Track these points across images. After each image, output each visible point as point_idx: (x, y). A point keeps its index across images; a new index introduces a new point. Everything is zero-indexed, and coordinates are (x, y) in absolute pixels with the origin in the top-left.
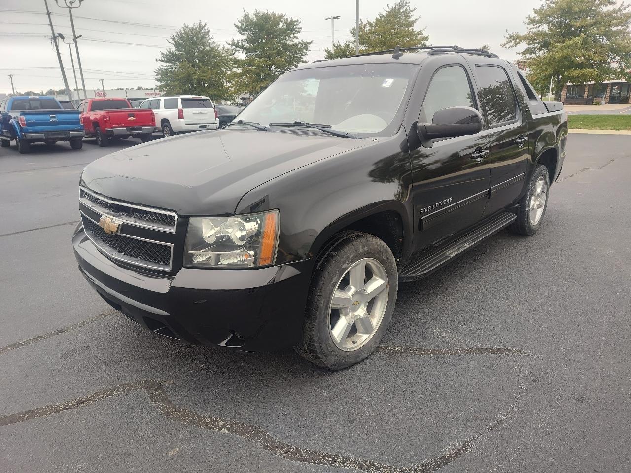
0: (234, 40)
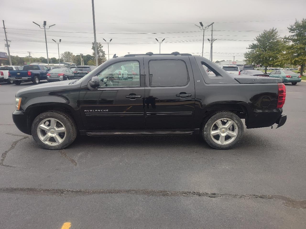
0: (286, 36)
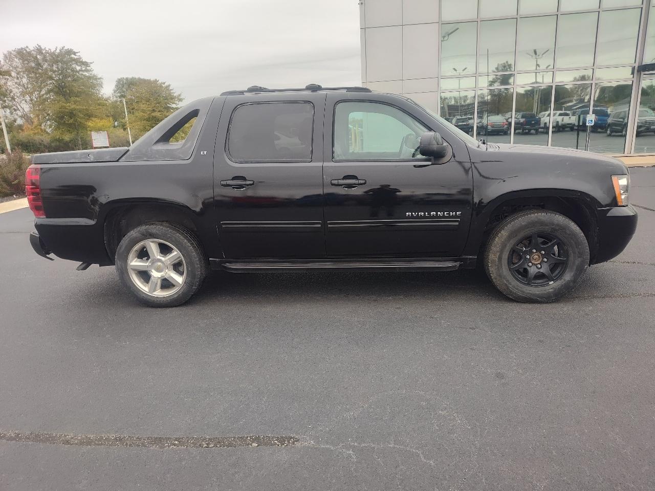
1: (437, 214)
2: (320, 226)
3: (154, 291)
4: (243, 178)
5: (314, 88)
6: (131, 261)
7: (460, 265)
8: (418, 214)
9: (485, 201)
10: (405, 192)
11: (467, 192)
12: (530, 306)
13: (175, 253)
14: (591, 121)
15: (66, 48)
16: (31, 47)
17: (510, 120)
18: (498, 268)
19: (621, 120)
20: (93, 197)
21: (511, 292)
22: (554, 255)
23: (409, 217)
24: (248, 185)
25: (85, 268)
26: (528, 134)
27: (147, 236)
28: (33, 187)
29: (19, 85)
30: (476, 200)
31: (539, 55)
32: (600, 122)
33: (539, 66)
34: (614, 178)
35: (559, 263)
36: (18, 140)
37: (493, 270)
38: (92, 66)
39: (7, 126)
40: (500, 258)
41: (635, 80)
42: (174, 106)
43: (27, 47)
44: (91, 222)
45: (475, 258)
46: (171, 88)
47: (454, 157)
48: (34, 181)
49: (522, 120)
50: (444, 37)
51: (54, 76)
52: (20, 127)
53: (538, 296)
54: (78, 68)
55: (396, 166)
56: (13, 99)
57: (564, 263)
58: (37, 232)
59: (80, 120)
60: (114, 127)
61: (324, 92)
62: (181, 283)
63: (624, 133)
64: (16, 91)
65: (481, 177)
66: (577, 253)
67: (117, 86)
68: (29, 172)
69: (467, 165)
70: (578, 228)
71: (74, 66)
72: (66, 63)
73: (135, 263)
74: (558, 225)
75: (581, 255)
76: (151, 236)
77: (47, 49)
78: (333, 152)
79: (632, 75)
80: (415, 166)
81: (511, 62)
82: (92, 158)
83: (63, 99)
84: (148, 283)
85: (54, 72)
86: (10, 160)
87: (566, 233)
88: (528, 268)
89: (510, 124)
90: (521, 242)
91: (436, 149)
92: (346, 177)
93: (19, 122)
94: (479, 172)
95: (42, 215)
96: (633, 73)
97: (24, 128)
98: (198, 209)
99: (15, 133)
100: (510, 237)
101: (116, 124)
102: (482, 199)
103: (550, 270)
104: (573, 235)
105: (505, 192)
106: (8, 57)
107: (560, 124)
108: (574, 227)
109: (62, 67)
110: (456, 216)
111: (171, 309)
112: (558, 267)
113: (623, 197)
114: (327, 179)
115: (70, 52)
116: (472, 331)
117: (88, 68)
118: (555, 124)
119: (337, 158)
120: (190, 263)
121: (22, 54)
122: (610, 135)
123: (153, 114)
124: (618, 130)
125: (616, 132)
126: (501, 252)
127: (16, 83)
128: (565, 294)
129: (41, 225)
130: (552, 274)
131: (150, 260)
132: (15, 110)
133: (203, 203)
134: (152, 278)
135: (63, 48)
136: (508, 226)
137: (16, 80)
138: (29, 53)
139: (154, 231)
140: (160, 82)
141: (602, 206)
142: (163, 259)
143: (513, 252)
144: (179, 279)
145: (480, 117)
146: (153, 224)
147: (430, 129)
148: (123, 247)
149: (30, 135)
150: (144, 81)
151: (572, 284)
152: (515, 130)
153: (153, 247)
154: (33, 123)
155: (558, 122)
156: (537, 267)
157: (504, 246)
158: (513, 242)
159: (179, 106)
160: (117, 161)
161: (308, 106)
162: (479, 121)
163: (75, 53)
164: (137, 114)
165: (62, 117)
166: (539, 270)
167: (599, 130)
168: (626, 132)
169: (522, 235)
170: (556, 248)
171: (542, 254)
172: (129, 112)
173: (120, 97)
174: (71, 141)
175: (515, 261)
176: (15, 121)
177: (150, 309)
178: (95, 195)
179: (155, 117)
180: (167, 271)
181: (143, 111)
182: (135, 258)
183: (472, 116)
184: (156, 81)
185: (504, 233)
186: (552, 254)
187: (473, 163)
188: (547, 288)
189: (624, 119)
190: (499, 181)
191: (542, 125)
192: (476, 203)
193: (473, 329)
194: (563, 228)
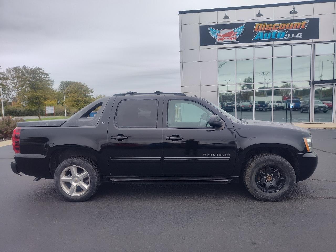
1: (218, 155)
2: (160, 159)
3: (72, 193)
4: (122, 135)
5: (158, 93)
6: (62, 177)
7: (231, 181)
8: (209, 155)
9: (243, 148)
10: (202, 142)
11: (233, 143)
12: (267, 203)
13: (85, 173)
14: (292, 106)
15: (38, 67)
16: (21, 66)
17: (252, 104)
18: (250, 183)
19: (307, 105)
20: (47, 144)
21: (258, 195)
22: (278, 176)
23: (204, 156)
24: (125, 139)
25: (37, 180)
26: (262, 111)
27: (71, 164)
28: (16, 138)
29: (12, 83)
30: (238, 147)
31: (265, 75)
32: (296, 106)
33: (265, 80)
34: (305, 139)
35: (281, 181)
36: (8, 110)
37: (248, 184)
38: (50, 76)
39: (4, 103)
40: (251, 178)
41: (311, 88)
42: (89, 95)
43: (19, 66)
44: (44, 157)
45: (238, 177)
46: (88, 86)
47: (226, 126)
48: (17, 135)
49: (258, 105)
50: (219, 66)
51: (30, 80)
52: (10, 103)
53: (272, 198)
54: (43, 76)
55: (198, 131)
56: (9, 90)
57: (283, 181)
58: (15, 161)
59: (41, 100)
60: (58, 104)
61: (164, 95)
62: (87, 189)
63: (309, 111)
64: (11, 86)
65: (240, 137)
66: (289, 175)
67: (61, 85)
68: (15, 131)
69: (233, 130)
70: (289, 163)
71: (41, 75)
72: (37, 74)
73: (64, 178)
74: (279, 161)
75: (291, 176)
76: (74, 164)
77: (29, 67)
78: (167, 124)
79: (310, 86)
80: (207, 131)
81: (252, 77)
82: (47, 125)
83: (34, 91)
84: (69, 188)
85: (31, 78)
86: (4, 121)
87: (283, 165)
88: (266, 183)
89: (253, 106)
90: (261, 169)
91: (217, 123)
92: (173, 136)
93: (10, 101)
94: (239, 134)
95: (19, 152)
96: (310, 85)
97: (12, 104)
98: (98, 150)
99: (7, 106)
100: (255, 167)
101: (59, 102)
102: (241, 147)
103: (277, 184)
104: (287, 166)
105: (252, 144)
106: (9, 70)
107: (277, 107)
108: (287, 162)
109: (35, 76)
110: (228, 156)
111: (80, 203)
112: (280, 183)
113: (310, 148)
114: (164, 136)
115: (39, 69)
116: (239, 217)
117: (48, 76)
118: (275, 106)
119: (169, 126)
120: (92, 178)
121: (16, 70)
122: (302, 112)
123: (77, 98)
124: (305, 110)
125: (305, 111)
126: (252, 174)
127: (11, 82)
128: (285, 197)
129: (18, 157)
130: (278, 186)
131: (72, 176)
132: (9, 95)
133: (101, 147)
134: (72, 186)
135: (36, 67)
136: (254, 161)
137: (11, 81)
138: (20, 69)
139: (75, 161)
140: (82, 83)
141: (300, 152)
142: (78, 176)
143: (258, 174)
144: (86, 187)
145: (238, 102)
146: (75, 158)
147: (214, 113)
148: (59, 170)
149: (15, 107)
150: (75, 83)
151: (288, 192)
152: (255, 109)
153: (74, 169)
154: (17, 101)
155: (276, 106)
156: (270, 183)
157: (253, 172)
158: (257, 169)
159: (91, 95)
160: (60, 126)
161: (156, 102)
162: (238, 104)
163: (42, 70)
164: (70, 98)
165: (32, 99)
166: (271, 184)
167: (297, 110)
168: (310, 111)
169: (261, 166)
170: (279, 173)
171: (272, 176)
172: (66, 97)
173: (62, 90)
174: (34, 111)
175: (259, 179)
176: (8, 100)
177: (69, 203)
178: (48, 143)
179: (79, 100)
180: (80, 182)
181: (73, 97)
182: (64, 175)
183: (234, 102)
184: (80, 83)
185: (252, 165)
186: (277, 176)
187: (235, 129)
188: (276, 193)
189: (308, 105)
190: (249, 139)
191: (269, 107)
192: (238, 149)
193: (239, 216)
194: (282, 163)
